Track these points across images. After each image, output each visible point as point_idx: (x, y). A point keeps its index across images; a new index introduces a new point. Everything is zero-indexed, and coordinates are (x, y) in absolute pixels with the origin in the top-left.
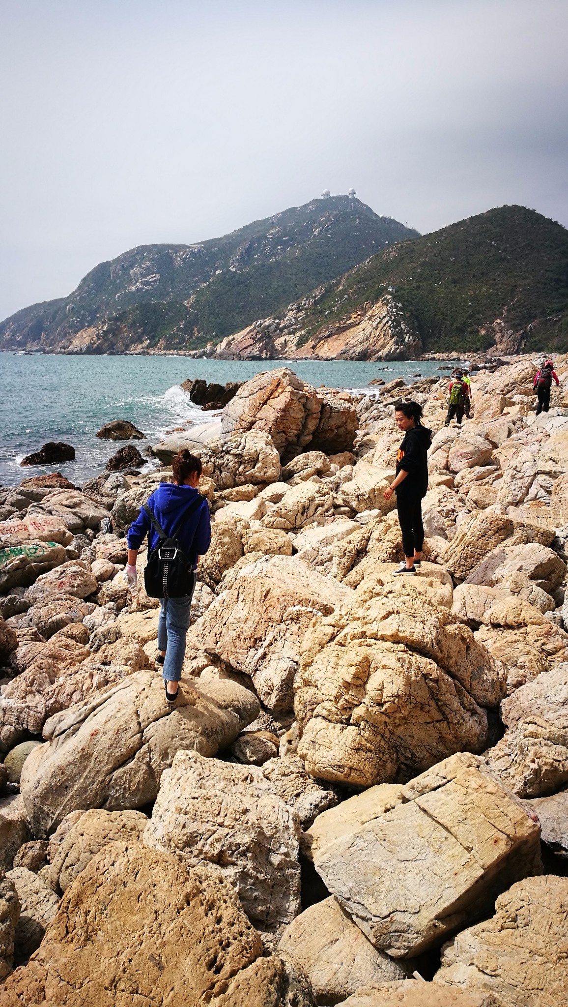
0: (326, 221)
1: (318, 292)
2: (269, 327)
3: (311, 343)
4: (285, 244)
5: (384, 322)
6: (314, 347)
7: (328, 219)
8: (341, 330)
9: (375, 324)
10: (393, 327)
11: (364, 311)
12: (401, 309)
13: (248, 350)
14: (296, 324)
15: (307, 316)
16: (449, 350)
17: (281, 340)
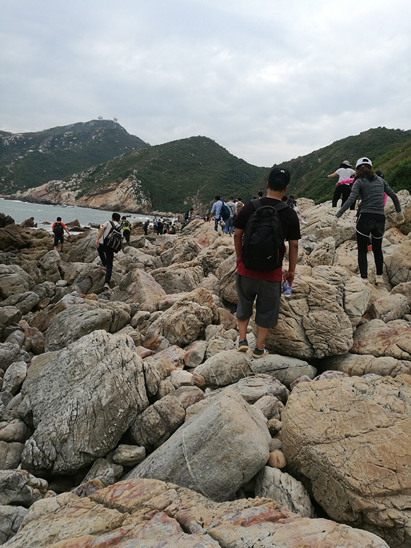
0: (99, 132)
1: (91, 169)
2: (58, 185)
3: (85, 198)
4: (75, 141)
5: (130, 190)
6: (86, 200)
7: (101, 131)
8: (103, 192)
9: (124, 191)
10: (136, 194)
11: (119, 183)
12: (140, 184)
13: (43, 198)
14: (77, 185)
15: (83, 182)
16: (167, 211)
17: (66, 194)
